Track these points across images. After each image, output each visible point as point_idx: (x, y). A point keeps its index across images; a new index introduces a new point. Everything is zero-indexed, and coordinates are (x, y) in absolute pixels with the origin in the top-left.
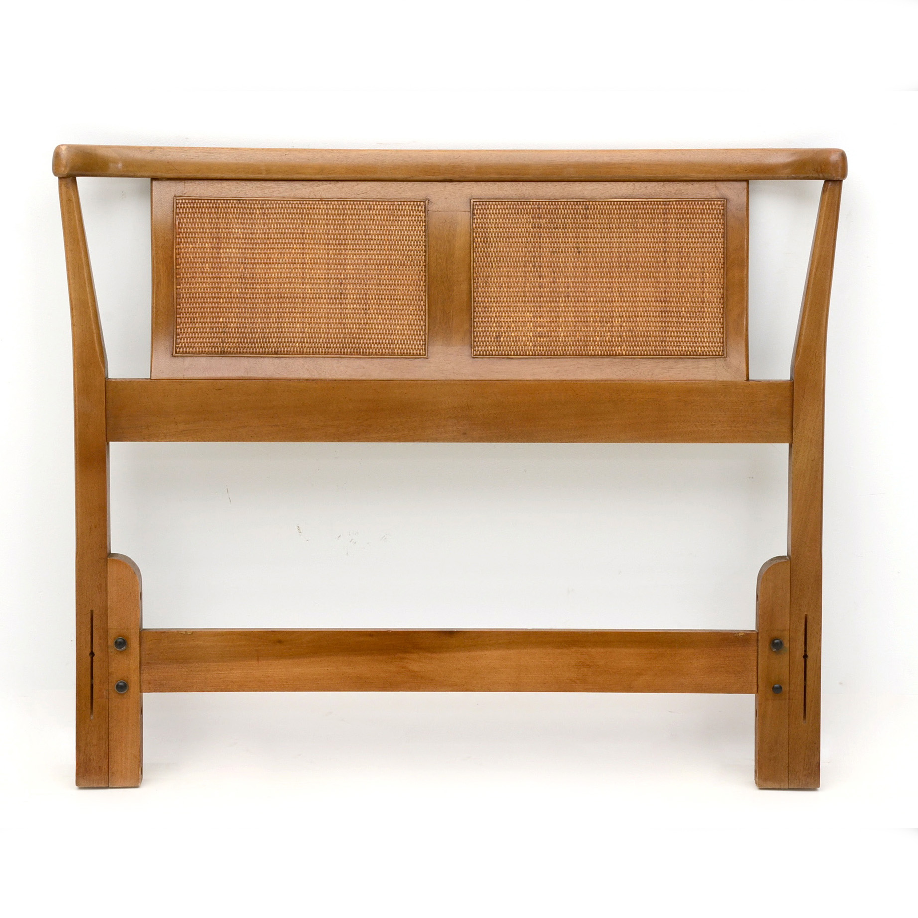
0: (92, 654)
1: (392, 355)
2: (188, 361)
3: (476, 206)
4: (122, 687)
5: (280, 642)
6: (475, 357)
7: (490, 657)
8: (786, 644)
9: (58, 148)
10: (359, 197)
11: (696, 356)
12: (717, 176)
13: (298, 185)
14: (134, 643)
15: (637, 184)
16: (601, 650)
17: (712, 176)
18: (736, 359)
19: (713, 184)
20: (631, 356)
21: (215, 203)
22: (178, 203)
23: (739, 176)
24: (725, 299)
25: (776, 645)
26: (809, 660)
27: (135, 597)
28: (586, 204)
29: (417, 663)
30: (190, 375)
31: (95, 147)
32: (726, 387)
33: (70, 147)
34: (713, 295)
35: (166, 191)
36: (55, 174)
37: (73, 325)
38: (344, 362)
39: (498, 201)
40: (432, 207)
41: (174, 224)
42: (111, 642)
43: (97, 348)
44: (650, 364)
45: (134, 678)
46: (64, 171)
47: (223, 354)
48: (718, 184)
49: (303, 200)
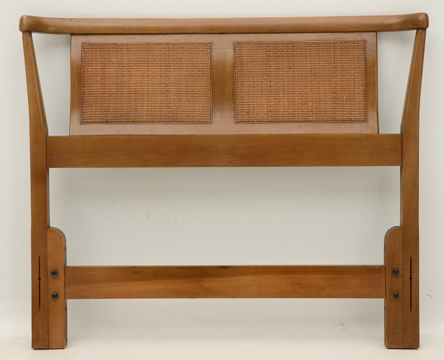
0: (40, 279)
1: (193, 122)
2: (88, 126)
3: (237, 46)
4: (55, 296)
5: (136, 272)
6: (236, 123)
7: (246, 280)
8: (401, 272)
9: (22, 16)
10: (176, 42)
11: (351, 121)
12: (361, 29)
13: (145, 36)
14: (61, 273)
15: (320, 34)
16: (304, 276)
17: (358, 30)
18: (372, 122)
19: (358, 34)
20: (318, 121)
21: (103, 46)
22: (84, 47)
23: (372, 29)
24: (366, 92)
25: (395, 272)
26: (413, 280)
27: (62, 249)
28: (293, 44)
29: (207, 283)
30: (89, 133)
31: (42, 18)
32: (367, 137)
33: (28, 17)
34: (359, 90)
35: (78, 41)
36: (21, 30)
37: (29, 108)
38: (169, 126)
39: (248, 43)
40: (213, 47)
41: (82, 57)
42: (49, 273)
43: (42, 119)
44: (327, 125)
45: (61, 291)
46: (25, 28)
47: (107, 122)
48: (361, 33)
49: (148, 44)
